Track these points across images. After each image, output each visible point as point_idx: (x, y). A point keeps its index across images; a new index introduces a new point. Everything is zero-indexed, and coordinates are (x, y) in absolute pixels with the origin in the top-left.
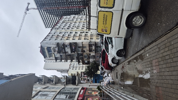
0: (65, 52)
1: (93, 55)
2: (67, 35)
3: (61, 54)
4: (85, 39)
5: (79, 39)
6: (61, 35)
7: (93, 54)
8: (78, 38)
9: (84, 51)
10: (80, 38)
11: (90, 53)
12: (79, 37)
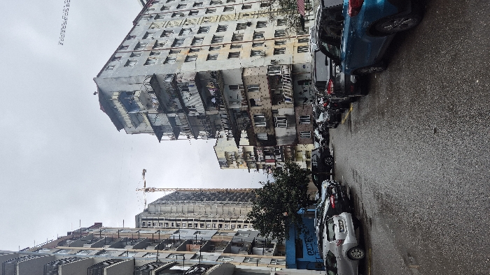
0: (186, 109)
1: (286, 115)
2: (188, 43)
3: (173, 115)
4: (253, 54)
5: (231, 55)
6: (168, 42)
7: (285, 110)
8: (227, 50)
9: (253, 103)
10: (234, 50)
11: (274, 108)
12: (232, 47)
